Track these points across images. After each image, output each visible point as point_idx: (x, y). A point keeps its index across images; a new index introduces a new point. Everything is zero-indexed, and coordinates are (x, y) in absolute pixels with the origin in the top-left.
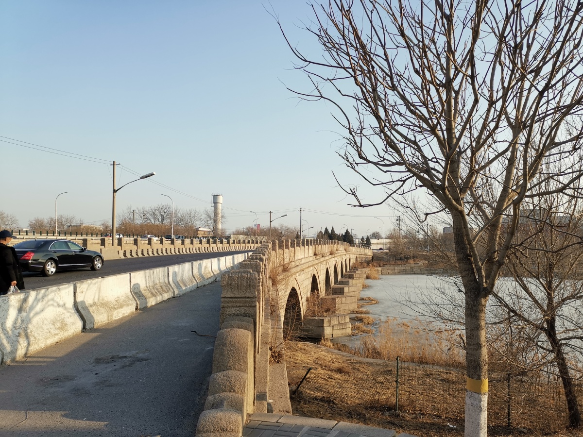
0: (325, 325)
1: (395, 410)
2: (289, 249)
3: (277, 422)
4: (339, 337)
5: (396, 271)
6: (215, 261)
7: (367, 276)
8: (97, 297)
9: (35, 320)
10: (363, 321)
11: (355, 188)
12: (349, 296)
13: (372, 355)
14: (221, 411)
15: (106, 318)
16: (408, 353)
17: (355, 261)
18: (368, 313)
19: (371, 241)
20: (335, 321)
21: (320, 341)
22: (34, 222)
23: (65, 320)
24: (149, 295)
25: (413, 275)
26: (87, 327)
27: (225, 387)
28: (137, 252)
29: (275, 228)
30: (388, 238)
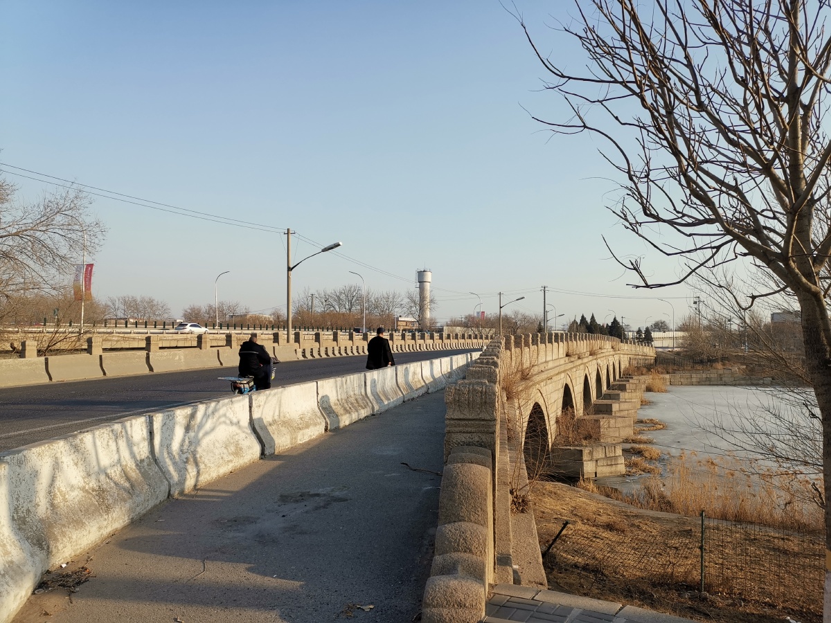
0: (584, 459)
1: (700, 591)
2: (529, 348)
3: (533, 599)
4: (605, 477)
5: (694, 380)
6: (426, 364)
7: (647, 388)
8: (277, 413)
9: (205, 442)
10: (642, 455)
11: (639, 260)
12: (620, 417)
13: (660, 505)
14: (456, 579)
15: (289, 442)
16: (717, 506)
17: (628, 365)
18: (650, 442)
19: (652, 335)
20: (599, 454)
21: (577, 481)
22: (189, 311)
23: (240, 442)
24: (342, 411)
25: (722, 387)
26: (267, 452)
27: (458, 545)
28: (319, 351)
29: (506, 316)
30: (680, 329)
